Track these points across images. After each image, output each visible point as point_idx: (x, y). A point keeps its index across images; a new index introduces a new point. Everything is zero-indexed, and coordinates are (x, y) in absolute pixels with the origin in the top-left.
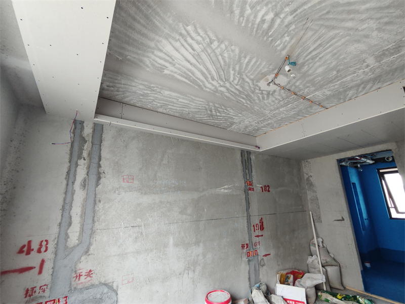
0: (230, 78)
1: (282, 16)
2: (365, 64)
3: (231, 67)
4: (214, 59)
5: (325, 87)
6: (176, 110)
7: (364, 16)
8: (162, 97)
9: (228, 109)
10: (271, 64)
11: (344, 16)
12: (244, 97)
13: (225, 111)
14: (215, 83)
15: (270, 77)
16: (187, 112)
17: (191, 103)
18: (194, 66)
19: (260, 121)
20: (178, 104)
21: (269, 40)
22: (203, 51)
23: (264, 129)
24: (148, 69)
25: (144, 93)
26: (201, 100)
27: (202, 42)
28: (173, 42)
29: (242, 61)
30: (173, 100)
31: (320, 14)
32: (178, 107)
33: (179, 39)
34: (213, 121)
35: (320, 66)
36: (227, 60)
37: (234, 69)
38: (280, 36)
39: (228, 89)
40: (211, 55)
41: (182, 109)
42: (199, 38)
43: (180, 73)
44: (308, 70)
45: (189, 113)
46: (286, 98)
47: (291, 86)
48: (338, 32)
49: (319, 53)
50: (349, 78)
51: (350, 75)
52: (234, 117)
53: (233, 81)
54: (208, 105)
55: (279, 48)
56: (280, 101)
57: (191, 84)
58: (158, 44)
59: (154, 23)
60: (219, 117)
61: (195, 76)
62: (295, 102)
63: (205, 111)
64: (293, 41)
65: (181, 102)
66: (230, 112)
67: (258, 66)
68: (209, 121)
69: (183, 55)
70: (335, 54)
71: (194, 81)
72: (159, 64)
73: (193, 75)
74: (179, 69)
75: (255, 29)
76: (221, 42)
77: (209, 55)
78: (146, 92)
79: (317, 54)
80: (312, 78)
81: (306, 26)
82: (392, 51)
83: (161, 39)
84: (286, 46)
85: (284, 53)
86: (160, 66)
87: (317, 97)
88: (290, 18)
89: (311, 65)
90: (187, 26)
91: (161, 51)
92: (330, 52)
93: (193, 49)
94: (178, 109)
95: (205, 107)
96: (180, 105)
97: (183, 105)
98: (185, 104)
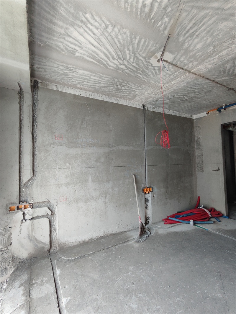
0: (126, 57)
3: (126, 47)
4: (111, 41)
5: (206, 61)
6: (90, 85)
8: (78, 76)
9: (130, 83)
10: (157, 43)
12: (141, 72)
13: (128, 85)
14: (115, 62)
15: (159, 55)
16: (99, 87)
17: (100, 80)
18: (97, 48)
19: (157, 93)
21: (152, 22)
24: (63, 53)
25: (64, 72)
26: (108, 76)
27: (100, 27)
28: (78, 28)
29: (133, 42)
30: (87, 77)
33: (81, 26)
34: (120, 94)
35: (198, 43)
36: (121, 41)
37: (128, 49)
38: (160, 18)
39: (126, 67)
40: (109, 38)
41: (95, 84)
42: (96, 24)
43: (87, 55)
44: (189, 47)
45: (101, 88)
46: (175, 73)
47: (177, 62)
49: (196, 31)
50: (224, 52)
51: (225, 49)
52: (136, 90)
53: (129, 60)
54: (114, 80)
55: (161, 28)
56: (170, 75)
57: (98, 63)
59: (60, 13)
61: (99, 57)
62: (183, 75)
63: (112, 85)
64: (172, 21)
65: (93, 79)
66: (132, 86)
67: (147, 45)
68: (117, 94)
69: (87, 40)
70: (209, 31)
71: (99, 61)
72: (70, 48)
73: (98, 56)
74: (87, 51)
75: (139, 13)
76: (114, 26)
77: (107, 38)
78: (65, 71)
79: (194, 31)
80: (193, 53)
81: (180, 8)
83: (68, 26)
84: (167, 27)
85: (166, 32)
86: (72, 50)
87: (201, 71)
89: (190, 42)
90: (86, 14)
91: (70, 37)
92: (204, 30)
93: (94, 34)
94: (92, 84)
95: (112, 82)
96: (92, 81)
97: (94, 81)
98: (96, 81)
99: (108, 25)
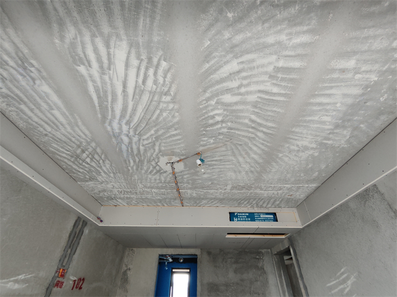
0: (144, 135)
1: (224, 125)
2: (226, 187)
3: (158, 127)
4: (152, 108)
5: (197, 189)
6: (30, 118)
7: (249, 160)
9: (107, 162)
11: (243, 153)
13: (101, 162)
15: (175, 159)
16: (45, 132)
17: (67, 126)
18: (125, 95)
19: (125, 191)
20: (44, 114)
21: (202, 132)
22: (150, 92)
23: (120, 200)
26: (87, 132)
29: (170, 130)
31: (238, 142)
32: (38, 117)
33: (142, 60)
34: (71, 164)
35: (208, 173)
36: (161, 118)
37: (157, 131)
38: (210, 136)
39: (130, 143)
40: (154, 103)
41: (43, 123)
42: (161, 80)
45: (46, 135)
46: (167, 183)
47: (180, 176)
48: (234, 159)
49: (215, 165)
50: (212, 191)
52: (103, 174)
53: (143, 140)
54: (88, 143)
55: (202, 143)
57: (98, 108)
58: (114, 38)
60: (84, 164)
61: (112, 105)
62: (170, 189)
64: (213, 146)
65: (53, 115)
66: (105, 166)
67: (176, 144)
68: (66, 160)
69: (126, 75)
73: (112, 102)
75: (203, 117)
76: (173, 101)
77: (152, 101)
80: (197, 178)
81: (226, 143)
82: (240, 188)
83: (124, 37)
84: (206, 145)
86: (82, 55)
87: (186, 194)
88: (225, 130)
90: (165, 60)
93: (144, 82)
94: (36, 119)
95: (81, 143)
96: (46, 117)
97: (50, 120)
98: (56, 121)
99: (170, 95)
